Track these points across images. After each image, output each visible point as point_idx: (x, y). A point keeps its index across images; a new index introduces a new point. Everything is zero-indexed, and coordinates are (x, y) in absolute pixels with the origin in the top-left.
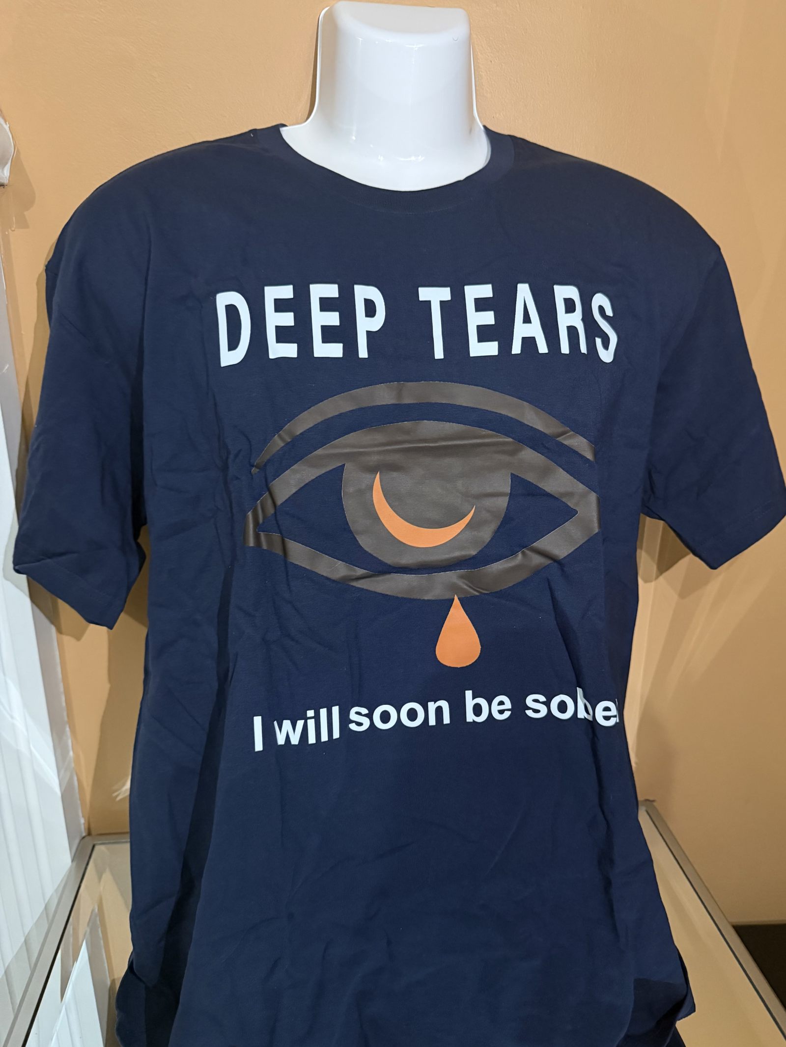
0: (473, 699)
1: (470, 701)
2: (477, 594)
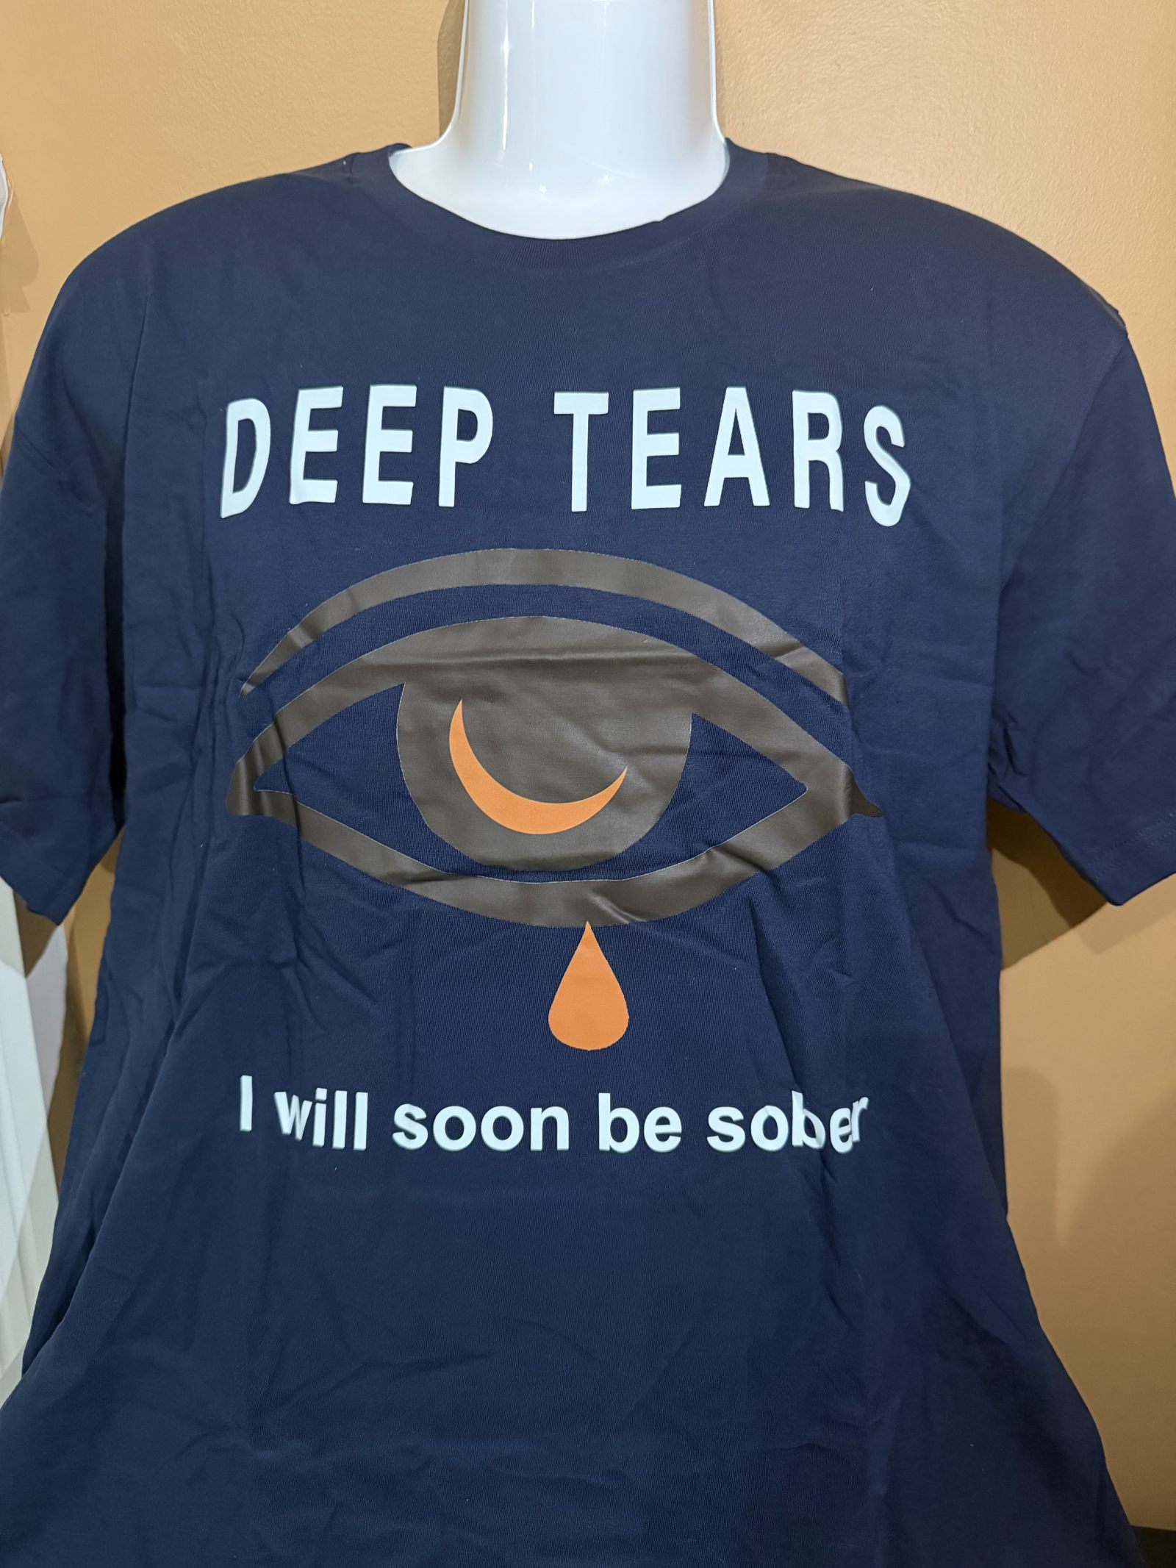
0: (612, 1109)
1: (606, 1113)
2: (626, 922)
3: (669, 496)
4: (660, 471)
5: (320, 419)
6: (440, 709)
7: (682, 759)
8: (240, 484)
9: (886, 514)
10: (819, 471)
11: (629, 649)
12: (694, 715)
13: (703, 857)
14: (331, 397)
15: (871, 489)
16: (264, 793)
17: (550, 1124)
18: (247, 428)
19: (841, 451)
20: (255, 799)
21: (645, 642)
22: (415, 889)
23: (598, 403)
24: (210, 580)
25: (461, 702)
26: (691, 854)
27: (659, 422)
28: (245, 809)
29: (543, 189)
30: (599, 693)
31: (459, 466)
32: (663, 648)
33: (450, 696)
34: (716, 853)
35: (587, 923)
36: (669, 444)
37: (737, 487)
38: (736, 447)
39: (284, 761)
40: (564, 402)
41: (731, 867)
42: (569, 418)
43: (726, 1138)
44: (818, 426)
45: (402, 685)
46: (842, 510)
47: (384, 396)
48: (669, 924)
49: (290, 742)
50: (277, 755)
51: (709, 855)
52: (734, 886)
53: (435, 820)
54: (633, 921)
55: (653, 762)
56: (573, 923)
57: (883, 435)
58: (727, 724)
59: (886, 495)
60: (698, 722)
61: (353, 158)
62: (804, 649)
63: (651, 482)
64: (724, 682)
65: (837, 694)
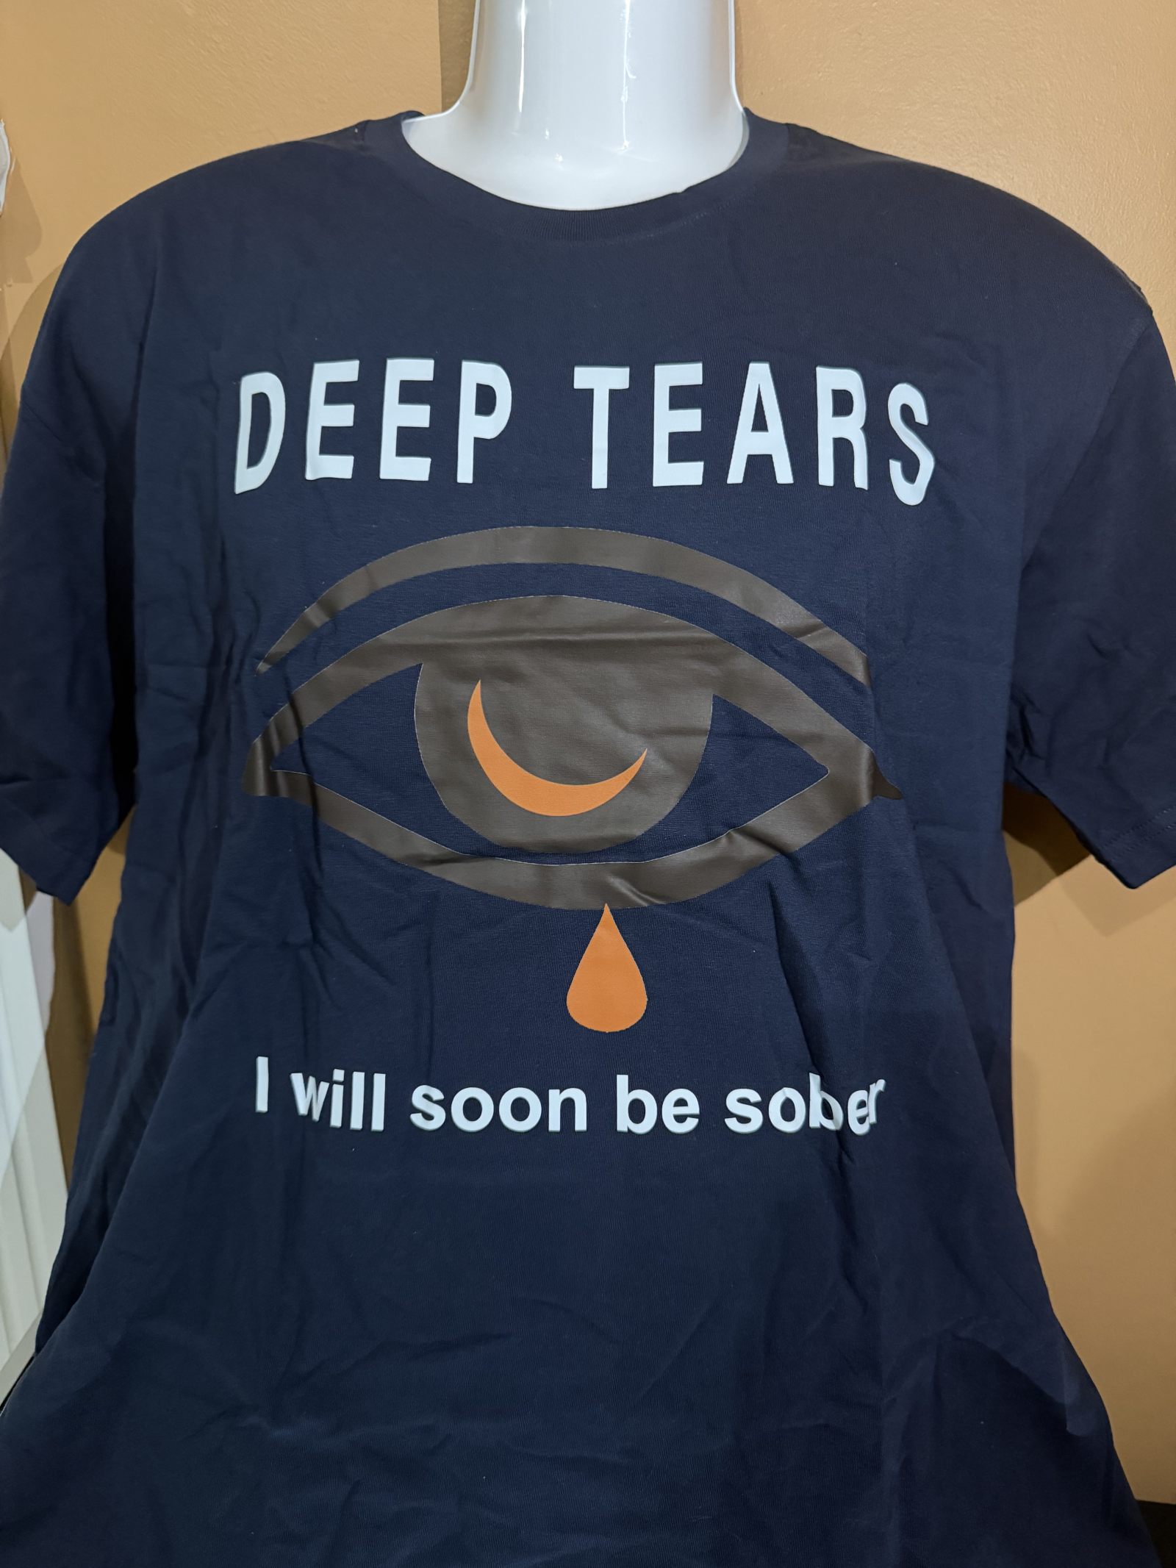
3: (691, 474)
4: (682, 447)
5: (336, 393)
6: (458, 689)
7: (703, 740)
8: (254, 459)
9: (911, 493)
10: (843, 449)
11: (649, 629)
12: (715, 697)
13: (723, 840)
14: (347, 371)
15: (895, 467)
16: (280, 773)
17: (568, 1106)
18: (261, 402)
19: (866, 429)
20: (271, 779)
21: (667, 622)
22: (432, 870)
23: (619, 378)
24: (223, 556)
25: (480, 682)
26: (711, 836)
27: (680, 398)
28: (261, 790)
29: (560, 159)
30: (620, 674)
31: (478, 442)
32: (685, 628)
33: (469, 677)
34: (738, 837)
35: (606, 905)
36: (691, 420)
37: (761, 465)
38: (760, 424)
39: (300, 741)
40: (584, 377)
41: (751, 850)
42: (589, 394)
43: (744, 1120)
44: (842, 403)
45: (420, 665)
46: (866, 487)
47: (402, 370)
48: (686, 907)
49: (308, 721)
50: (293, 734)
51: (729, 836)
52: (753, 870)
53: (453, 802)
54: (652, 903)
55: (673, 744)
56: (591, 904)
57: (907, 412)
58: (751, 706)
59: (911, 472)
60: (719, 703)
61: (364, 126)
62: (828, 629)
63: (673, 459)
64: (746, 663)
65: (860, 675)
